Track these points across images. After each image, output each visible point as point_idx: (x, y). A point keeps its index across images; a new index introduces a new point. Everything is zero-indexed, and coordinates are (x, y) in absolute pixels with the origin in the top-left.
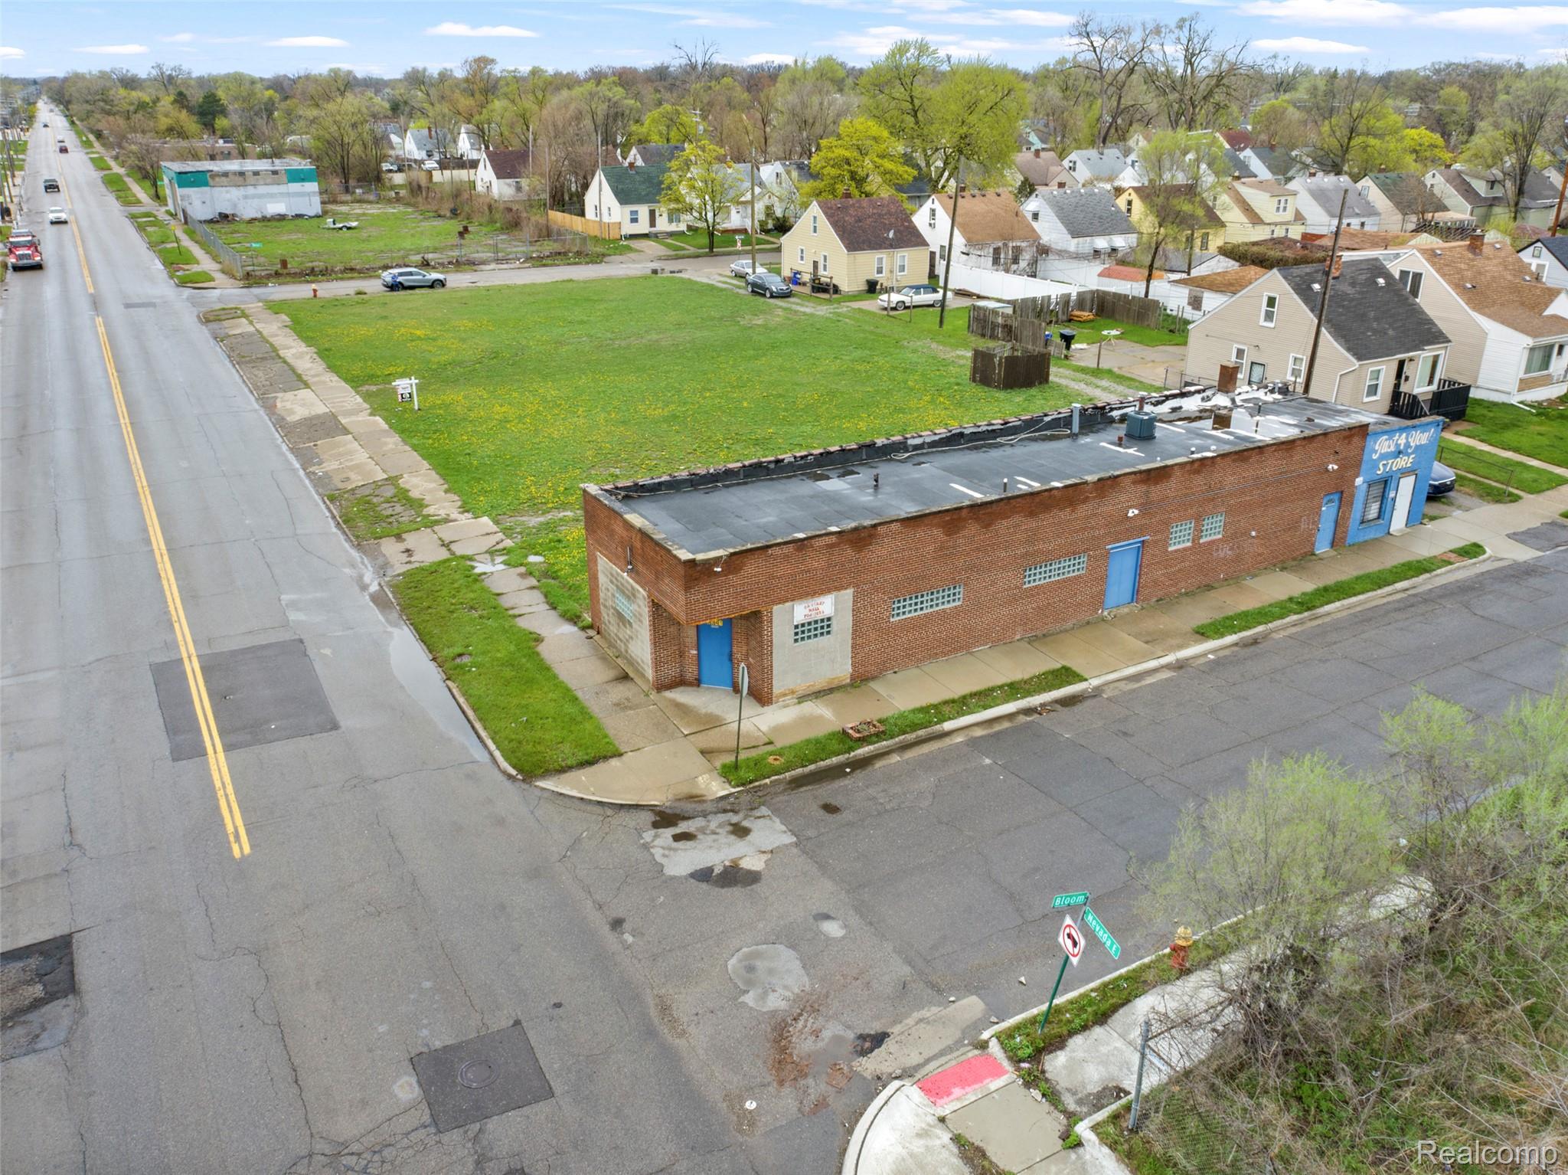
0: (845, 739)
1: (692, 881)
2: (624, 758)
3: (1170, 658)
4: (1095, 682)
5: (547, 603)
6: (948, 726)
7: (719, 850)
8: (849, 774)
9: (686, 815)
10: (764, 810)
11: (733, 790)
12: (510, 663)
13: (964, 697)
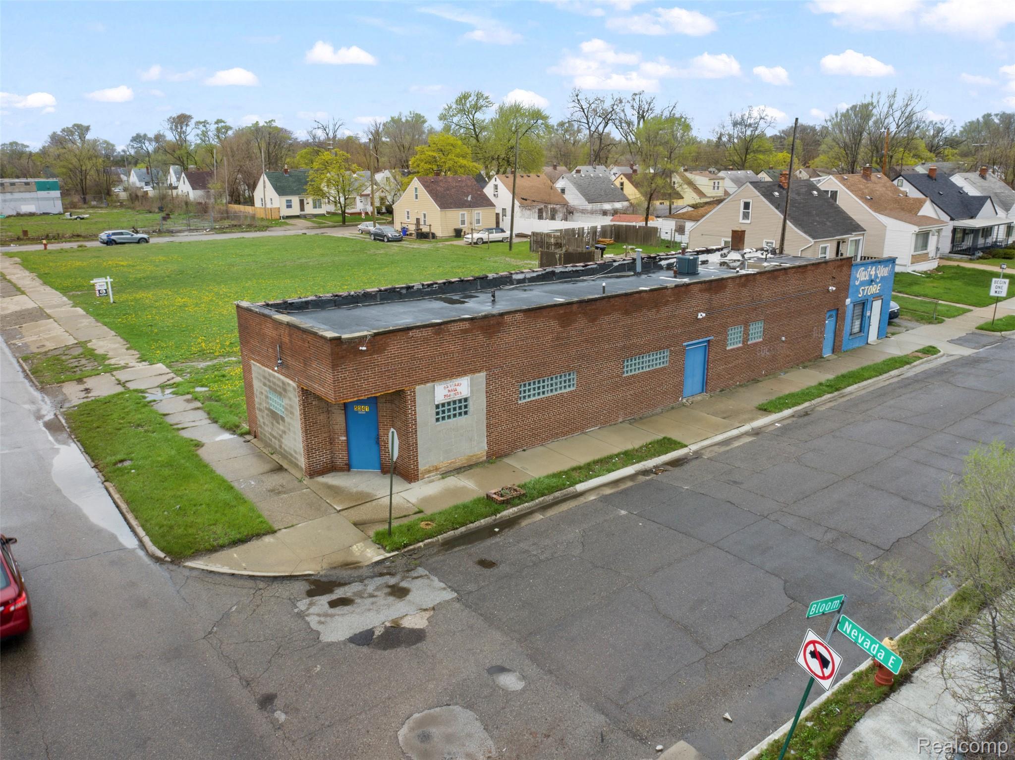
0: (491, 503)
1: (352, 645)
2: (278, 535)
3: (747, 428)
4: (694, 448)
5: (210, 418)
6: (580, 487)
7: (378, 612)
8: (498, 532)
9: (342, 581)
10: (421, 571)
11: (388, 555)
12: (169, 464)
13: (589, 464)
